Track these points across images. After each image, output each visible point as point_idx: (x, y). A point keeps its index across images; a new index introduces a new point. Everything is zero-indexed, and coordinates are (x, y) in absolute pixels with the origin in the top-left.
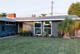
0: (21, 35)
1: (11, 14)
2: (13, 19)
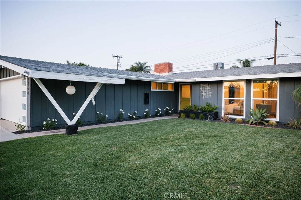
0: (188, 116)
1: (161, 65)
2: (166, 77)
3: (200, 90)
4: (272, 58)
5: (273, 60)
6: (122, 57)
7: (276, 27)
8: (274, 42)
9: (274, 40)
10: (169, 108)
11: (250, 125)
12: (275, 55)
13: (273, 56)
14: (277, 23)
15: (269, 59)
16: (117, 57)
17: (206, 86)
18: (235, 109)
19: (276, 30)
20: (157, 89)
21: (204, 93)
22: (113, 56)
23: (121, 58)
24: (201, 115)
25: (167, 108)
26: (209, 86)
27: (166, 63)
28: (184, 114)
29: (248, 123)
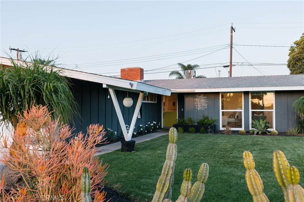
0: (185, 131)
3: (194, 102)
4: (228, 66)
5: (229, 68)
6: (24, 51)
7: (232, 33)
8: (230, 48)
9: (230, 47)
10: (155, 123)
11: (255, 135)
12: (231, 63)
13: (229, 64)
14: (232, 29)
15: (225, 67)
16: (17, 50)
17: (202, 96)
18: (229, 121)
19: (232, 36)
20: (146, 100)
21: (199, 105)
22: (12, 49)
23: (23, 53)
24: (202, 129)
25: (154, 122)
26: (205, 97)
27: (138, 69)
28: (181, 129)
29: (254, 134)
